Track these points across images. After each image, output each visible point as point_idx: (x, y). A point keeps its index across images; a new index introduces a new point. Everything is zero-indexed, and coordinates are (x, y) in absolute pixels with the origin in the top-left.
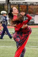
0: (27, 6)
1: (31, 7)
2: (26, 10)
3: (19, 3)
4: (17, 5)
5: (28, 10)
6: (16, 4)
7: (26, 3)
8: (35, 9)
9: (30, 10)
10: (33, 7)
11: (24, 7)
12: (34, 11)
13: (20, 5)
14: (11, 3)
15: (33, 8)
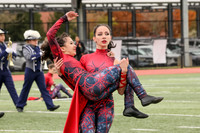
0: (134, 12)
1: (145, 15)
2: (130, 24)
3: (110, 5)
4: (106, 12)
5: (138, 24)
6: (101, 10)
7: (129, 4)
8: (156, 21)
9: (142, 24)
10: (151, 17)
11: (125, 15)
12: (154, 28)
13: (114, 12)
14: (88, 6)
15: (151, 19)
